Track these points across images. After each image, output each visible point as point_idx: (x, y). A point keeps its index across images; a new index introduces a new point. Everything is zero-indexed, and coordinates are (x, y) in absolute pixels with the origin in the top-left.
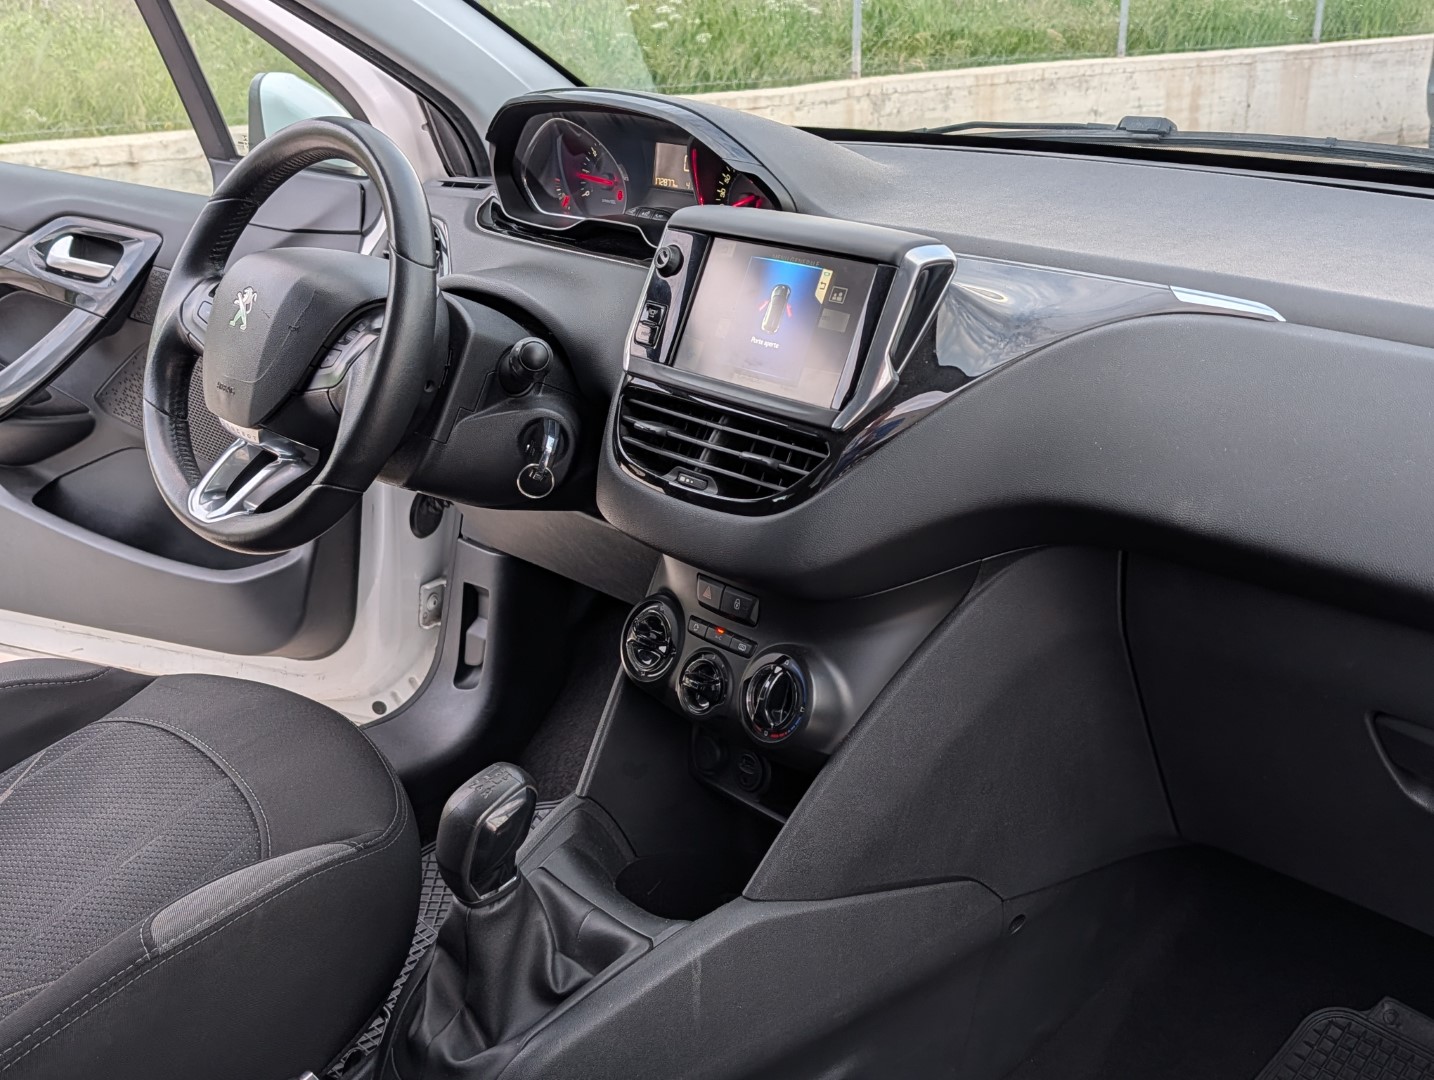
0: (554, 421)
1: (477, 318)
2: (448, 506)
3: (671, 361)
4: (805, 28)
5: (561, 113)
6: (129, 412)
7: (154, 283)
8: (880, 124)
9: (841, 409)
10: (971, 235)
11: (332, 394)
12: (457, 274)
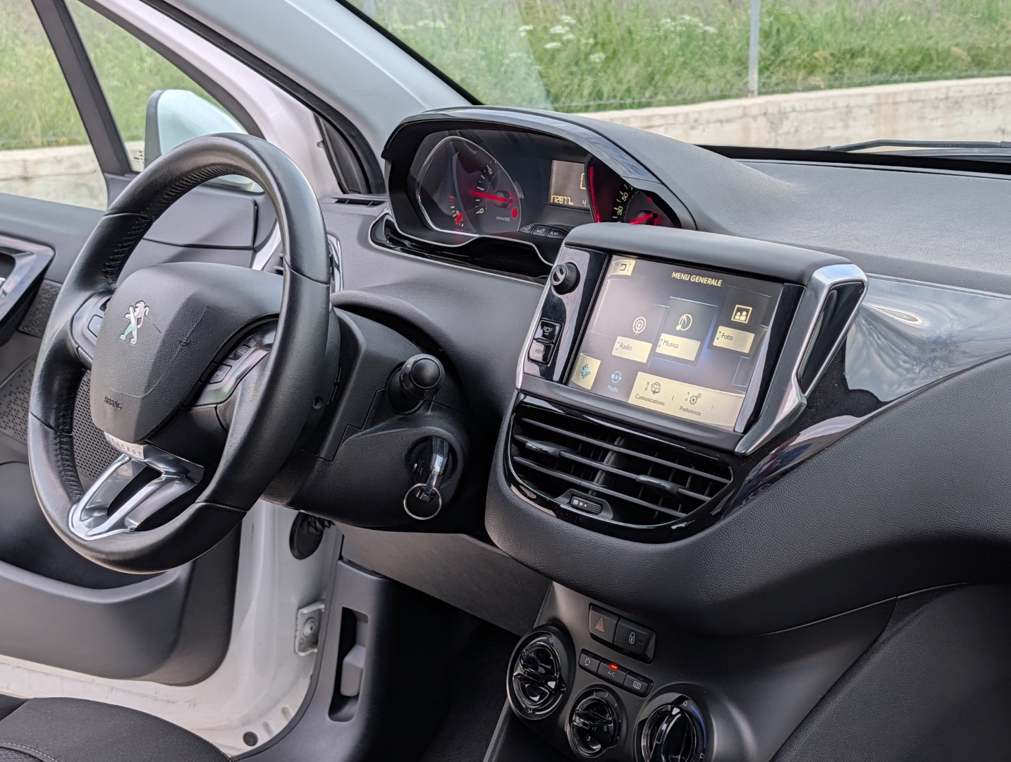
0: (443, 440)
1: (367, 333)
2: (329, 527)
3: (565, 379)
4: (700, 48)
5: (457, 131)
6: (11, 424)
7: (44, 296)
9: (745, 432)
11: (220, 411)
12: (348, 289)
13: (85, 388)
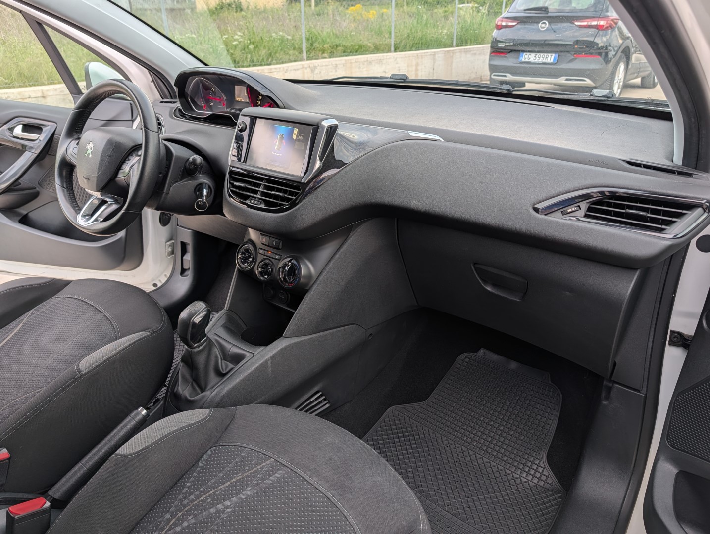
0: (206, 184)
1: (175, 149)
2: (173, 216)
3: (245, 161)
4: (286, 44)
5: (200, 76)
6: (52, 188)
7: (56, 141)
8: (314, 77)
9: (304, 176)
11: (126, 179)
12: (168, 134)
13: (75, 174)
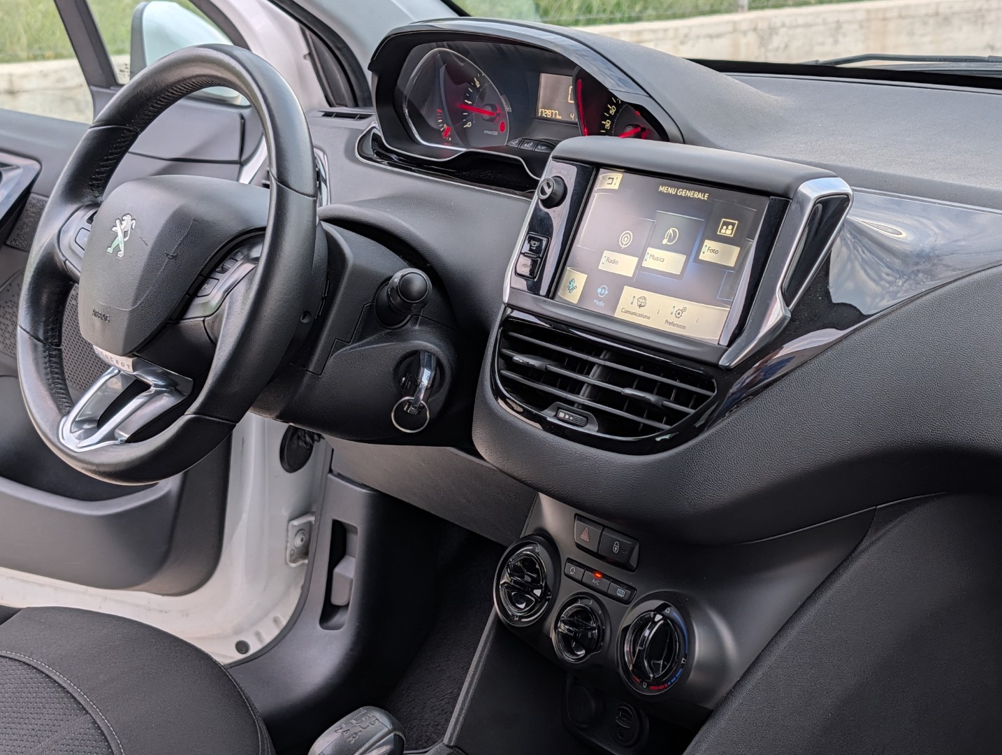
0: (430, 354)
1: (354, 247)
2: (319, 441)
3: (552, 293)
5: (445, 43)
6: (2, 339)
7: (32, 210)
8: (766, 56)
9: (730, 345)
10: (867, 169)
11: (208, 324)
12: (336, 203)
13: (74, 302)
